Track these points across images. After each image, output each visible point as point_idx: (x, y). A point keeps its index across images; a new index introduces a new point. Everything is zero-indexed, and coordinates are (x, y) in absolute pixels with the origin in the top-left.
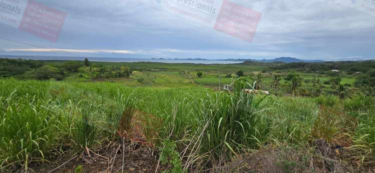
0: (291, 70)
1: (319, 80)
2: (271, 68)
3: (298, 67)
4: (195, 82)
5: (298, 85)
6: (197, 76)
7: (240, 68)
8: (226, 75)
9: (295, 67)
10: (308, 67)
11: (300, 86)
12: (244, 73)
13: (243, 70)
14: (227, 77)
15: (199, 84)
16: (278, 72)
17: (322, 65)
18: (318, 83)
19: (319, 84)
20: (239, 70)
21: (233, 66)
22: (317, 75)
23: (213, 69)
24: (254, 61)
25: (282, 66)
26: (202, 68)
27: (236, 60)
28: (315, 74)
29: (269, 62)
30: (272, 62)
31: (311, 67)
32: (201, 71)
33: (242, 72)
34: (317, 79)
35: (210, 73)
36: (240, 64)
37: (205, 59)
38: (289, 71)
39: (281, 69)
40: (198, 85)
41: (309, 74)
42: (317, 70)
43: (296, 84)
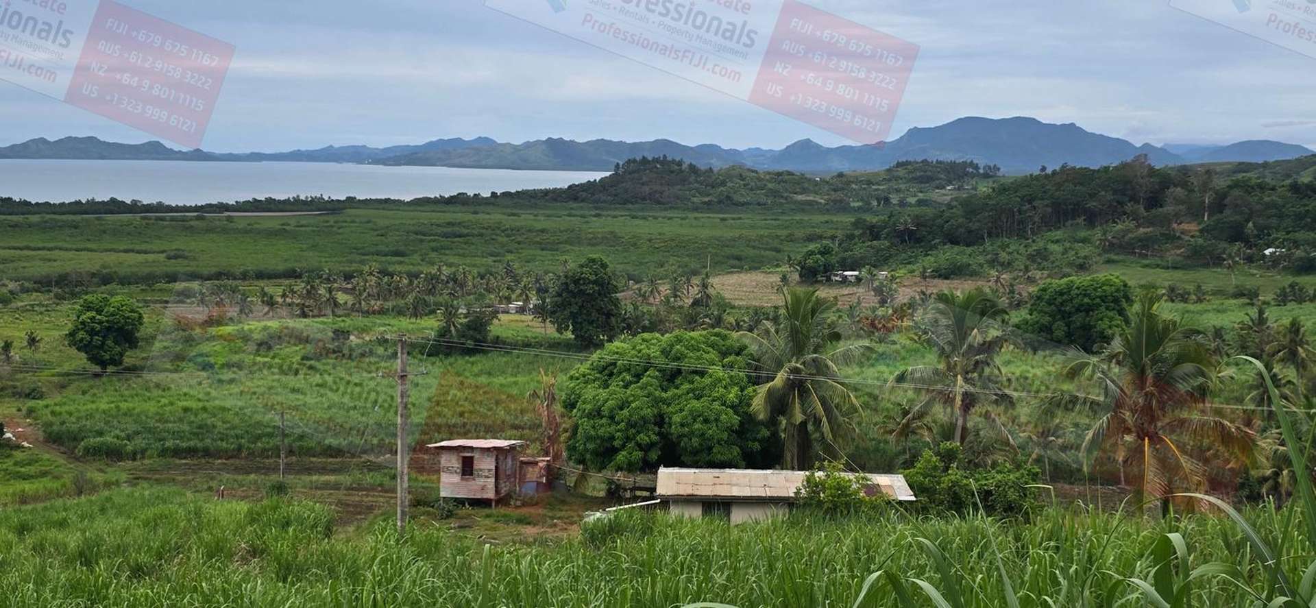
0: (1055, 242)
1: (1295, 328)
2: (874, 232)
3: (1115, 212)
4: (56, 439)
5: (1183, 387)
6: (79, 360)
7: (574, 239)
8: (430, 325)
9: (1092, 219)
10: (1195, 214)
11: (1202, 393)
12: (626, 298)
13: (615, 264)
14: (442, 348)
15: (113, 454)
16: (945, 274)
17: (1295, 188)
18: (1292, 357)
19: (1301, 366)
20: (571, 261)
21: (495, 216)
22: (1269, 283)
23: (277, 256)
24: (717, 165)
25: (971, 208)
26: (129, 262)
27: (518, 158)
28: (1253, 277)
29: (845, 167)
30: (877, 167)
31: (1219, 205)
32: (120, 298)
33: (605, 287)
34: (1279, 318)
35: (245, 310)
36: (574, 193)
37: (154, 151)
38: (1040, 257)
39: (971, 239)
40: (94, 474)
41: (1211, 278)
42: (1264, 236)
43: (1164, 382)
